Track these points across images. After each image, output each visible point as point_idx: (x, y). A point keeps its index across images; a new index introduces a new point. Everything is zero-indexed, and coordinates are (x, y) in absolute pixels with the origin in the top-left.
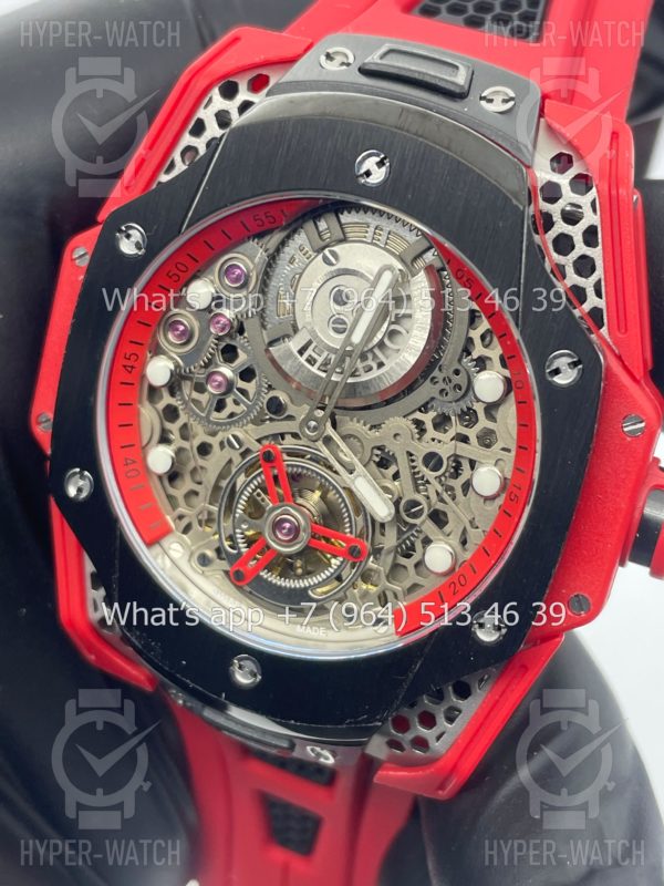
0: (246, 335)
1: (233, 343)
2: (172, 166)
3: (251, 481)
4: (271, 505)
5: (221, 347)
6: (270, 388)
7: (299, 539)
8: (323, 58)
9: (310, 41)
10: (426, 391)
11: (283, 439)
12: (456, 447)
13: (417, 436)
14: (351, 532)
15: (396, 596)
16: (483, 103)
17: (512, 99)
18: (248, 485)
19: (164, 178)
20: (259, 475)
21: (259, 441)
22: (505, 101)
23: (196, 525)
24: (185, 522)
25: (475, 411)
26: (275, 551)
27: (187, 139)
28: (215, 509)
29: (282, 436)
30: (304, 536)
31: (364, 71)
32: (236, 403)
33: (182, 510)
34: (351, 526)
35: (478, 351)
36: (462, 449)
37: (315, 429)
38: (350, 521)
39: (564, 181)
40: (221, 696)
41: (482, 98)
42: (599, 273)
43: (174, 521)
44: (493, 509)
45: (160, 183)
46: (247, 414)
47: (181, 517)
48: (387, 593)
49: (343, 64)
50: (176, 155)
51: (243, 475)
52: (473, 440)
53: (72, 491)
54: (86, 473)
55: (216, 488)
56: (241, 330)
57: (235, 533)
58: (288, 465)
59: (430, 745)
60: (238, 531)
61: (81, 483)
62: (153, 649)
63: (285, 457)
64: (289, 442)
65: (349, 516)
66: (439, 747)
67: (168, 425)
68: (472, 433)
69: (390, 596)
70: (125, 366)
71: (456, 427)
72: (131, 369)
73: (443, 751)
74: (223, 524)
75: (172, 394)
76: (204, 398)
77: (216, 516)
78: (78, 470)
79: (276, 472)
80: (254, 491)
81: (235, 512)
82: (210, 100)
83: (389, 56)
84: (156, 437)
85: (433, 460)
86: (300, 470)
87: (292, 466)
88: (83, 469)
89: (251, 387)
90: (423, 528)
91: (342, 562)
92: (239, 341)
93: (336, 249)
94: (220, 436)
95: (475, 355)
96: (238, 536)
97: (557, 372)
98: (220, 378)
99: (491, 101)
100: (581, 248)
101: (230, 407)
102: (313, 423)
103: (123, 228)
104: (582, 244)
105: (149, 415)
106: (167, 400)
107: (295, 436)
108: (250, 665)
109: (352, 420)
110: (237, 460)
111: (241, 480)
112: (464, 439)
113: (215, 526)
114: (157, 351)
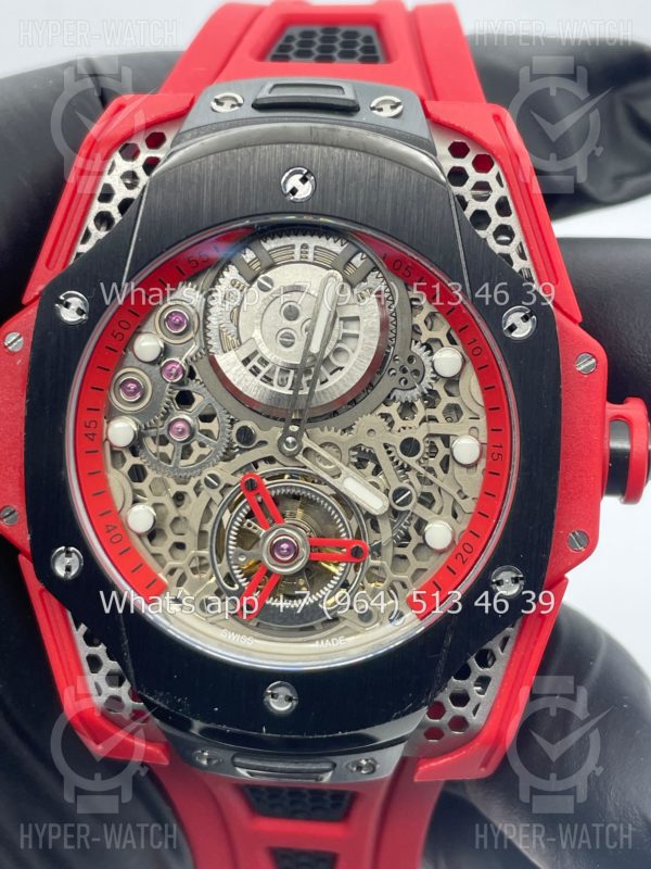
0: (198, 377)
1: (186, 388)
2: (88, 235)
3: (237, 514)
4: (264, 531)
5: (175, 396)
6: (232, 422)
7: (300, 556)
8: (214, 105)
9: (192, 95)
10: (385, 384)
11: (257, 467)
12: (429, 427)
13: (388, 428)
14: (348, 536)
15: (404, 586)
16: (375, 112)
17: (398, 105)
18: (235, 519)
19: (83, 248)
20: (244, 506)
21: (234, 474)
22: (394, 107)
23: (190, 574)
24: (177, 574)
25: (435, 391)
26: (277, 574)
27: (97, 207)
28: (205, 552)
29: (255, 464)
30: (304, 552)
31: (258, 106)
32: (202, 445)
33: (171, 563)
34: (346, 530)
35: (426, 335)
36: (434, 428)
37: (294, 444)
38: (344, 526)
39: (466, 163)
40: (261, 731)
41: (373, 109)
42: (519, 237)
43: (166, 576)
44: (478, 476)
45: (78, 254)
46: (216, 452)
47: (172, 572)
48: (395, 584)
49: (233, 106)
50: (90, 224)
51: (227, 511)
52: (441, 418)
53: (60, 571)
54: (72, 549)
55: (202, 533)
56: (192, 375)
57: (232, 570)
58: (270, 489)
59: (469, 721)
60: (234, 567)
61: (68, 560)
62: (180, 706)
63: (266, 482)
64: (264, 468)
65: (342, 521)
66: (477, 720)
67: (138, 486)
68: (438, 412)
69: (398, 586)
70: (86, 435)
71: (421, 411)
72: (92, 437)
73: (482, 722)
74: (217, 566)
75: (135, 454)
76: (168, 449)
77: (208, 560)
78: (63, 548)
79: (259, 499)
80: (242, 524)
81: (228, 549)
82: (113, 164)
83: (276, 90)
84: (130, 499)
85: (410, 446)
86: (283, 491)
87: (275, 488)
88: (67, 546)
89: (213, 426)
90: (416, 512)
91: (345, 568)
92: (192, 386)
93: (268, 274)
94: (193, 482)
95: (424, 339)
96: (236, 572)
97: (512, 328)
98: (180, 425)
99: (381, 110)
100: (497, 220)
101: (197, 451)
102: (290, 439)
103: (62, 298)
104: (497, 216)
105: (117, 480)
106: (131, 461)
107: (270, 460)
108: (284, 691)
109: (322, 430)
110: (217, 498)
111: (226, 517)
112: (433, 419)
113: (210, 570)
114: (112, 414)
